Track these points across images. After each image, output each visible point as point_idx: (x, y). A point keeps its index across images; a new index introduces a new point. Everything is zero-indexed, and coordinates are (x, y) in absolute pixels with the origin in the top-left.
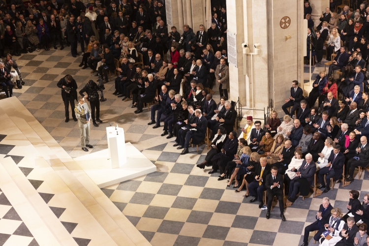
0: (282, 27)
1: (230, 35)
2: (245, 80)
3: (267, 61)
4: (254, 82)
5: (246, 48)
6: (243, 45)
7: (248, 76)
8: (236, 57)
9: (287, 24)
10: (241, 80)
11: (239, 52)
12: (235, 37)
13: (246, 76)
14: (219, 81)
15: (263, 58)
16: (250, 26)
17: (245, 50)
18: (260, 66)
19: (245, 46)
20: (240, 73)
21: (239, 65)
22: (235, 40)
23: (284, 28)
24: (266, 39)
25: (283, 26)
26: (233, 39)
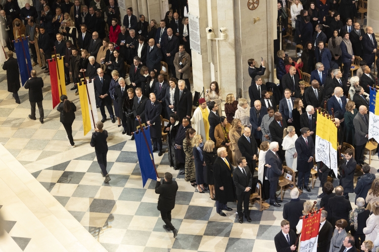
0: (249, 9)
1: (192, 19)
2: (210, 68)
3: (234, 46)
4: (220, 70)
5: (211, 33)
6: (207, 29)
7: (214, 63)
8: (199, 43)
9: (256, 5)
10: (206, 68)
11: (203, 37)
12: (197, 21)
13: (211, 63)
14: (180, 71)
15: (229, 43)
16: (214, 8)
17: (209, 36)
18: (226, 52)
19: (210, 31)
20: (205, 60)
21: (203, 51)
22: (198, 24)
23: (252, 9)
24: (232, 22)
25: (251, 7)
26: (196, 23)
